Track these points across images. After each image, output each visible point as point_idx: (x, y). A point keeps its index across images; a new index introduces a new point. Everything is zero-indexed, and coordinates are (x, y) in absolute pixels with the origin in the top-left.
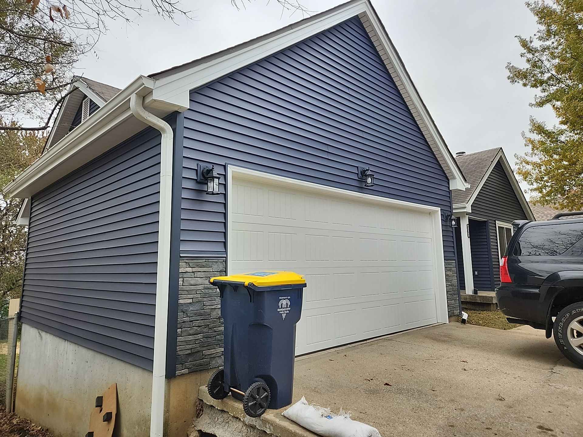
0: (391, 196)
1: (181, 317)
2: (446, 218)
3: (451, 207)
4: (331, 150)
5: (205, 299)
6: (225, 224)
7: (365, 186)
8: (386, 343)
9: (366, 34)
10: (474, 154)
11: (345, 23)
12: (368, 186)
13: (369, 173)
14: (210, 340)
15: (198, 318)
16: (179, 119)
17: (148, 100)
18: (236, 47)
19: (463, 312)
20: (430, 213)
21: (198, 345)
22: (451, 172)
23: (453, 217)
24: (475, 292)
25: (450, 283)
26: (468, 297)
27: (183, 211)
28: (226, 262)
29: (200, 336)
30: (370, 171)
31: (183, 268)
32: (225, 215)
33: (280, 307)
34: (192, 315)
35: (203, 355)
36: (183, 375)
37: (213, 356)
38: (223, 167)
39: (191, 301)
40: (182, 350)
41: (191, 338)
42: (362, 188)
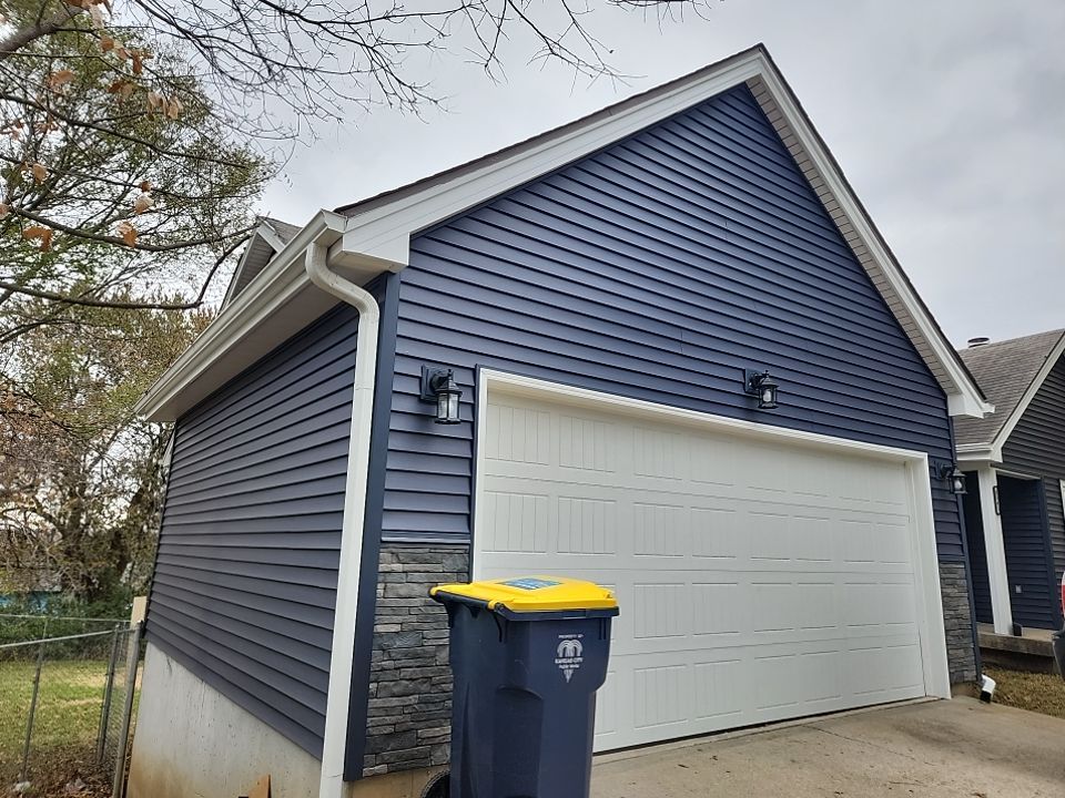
0: (816, 428)
1: (378, 660)
2: (941, 475)
3: (951, 451)
4: (687, 338)
5: (426, 626)
6: (471, 480)
7: (760, 407)
8: (805, 736)
9: (763, 116)
10: (1006, 343)
11: (719, 97)
12: (764, 408)
13: (768, 381)
14: (432, 707)
15: (412, 662)
16: (392, 285)
17: (335, 254)
18: (500, 152)
19: (984, 677)
20: (905, 464)
21: (408, 718)
22: (950, 380)
23: (957, 473)
24: (1016, 631)
25: (952, 613)
26: (999, 641)
27: (390, 455)
28: (470, 553)
29: (413, 699)
30: (771, 377)
31: (387, 563)
32: (472, 462)
33: (561, 655)
34: (398, 657)
35: (418, 738)
36: (376, 776)
37: (437, 740)
38: (470, 373)
39: (398, 628)
40: (377, 724)
41: (395, 702)
42: (752, 412)
